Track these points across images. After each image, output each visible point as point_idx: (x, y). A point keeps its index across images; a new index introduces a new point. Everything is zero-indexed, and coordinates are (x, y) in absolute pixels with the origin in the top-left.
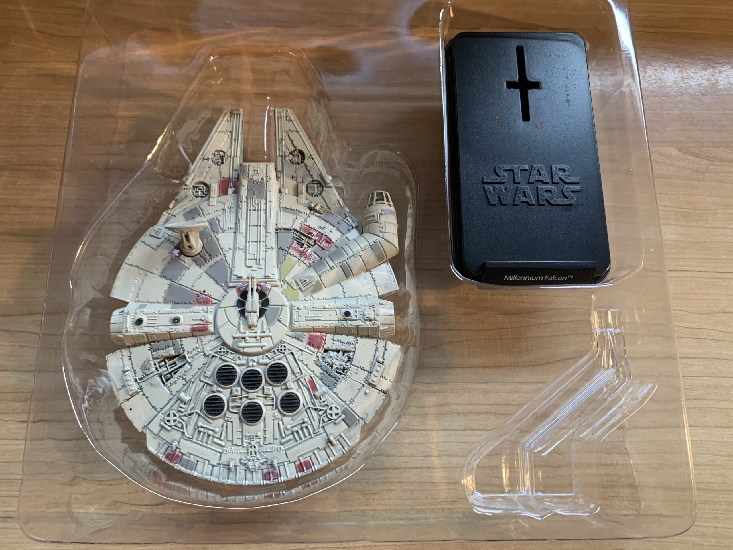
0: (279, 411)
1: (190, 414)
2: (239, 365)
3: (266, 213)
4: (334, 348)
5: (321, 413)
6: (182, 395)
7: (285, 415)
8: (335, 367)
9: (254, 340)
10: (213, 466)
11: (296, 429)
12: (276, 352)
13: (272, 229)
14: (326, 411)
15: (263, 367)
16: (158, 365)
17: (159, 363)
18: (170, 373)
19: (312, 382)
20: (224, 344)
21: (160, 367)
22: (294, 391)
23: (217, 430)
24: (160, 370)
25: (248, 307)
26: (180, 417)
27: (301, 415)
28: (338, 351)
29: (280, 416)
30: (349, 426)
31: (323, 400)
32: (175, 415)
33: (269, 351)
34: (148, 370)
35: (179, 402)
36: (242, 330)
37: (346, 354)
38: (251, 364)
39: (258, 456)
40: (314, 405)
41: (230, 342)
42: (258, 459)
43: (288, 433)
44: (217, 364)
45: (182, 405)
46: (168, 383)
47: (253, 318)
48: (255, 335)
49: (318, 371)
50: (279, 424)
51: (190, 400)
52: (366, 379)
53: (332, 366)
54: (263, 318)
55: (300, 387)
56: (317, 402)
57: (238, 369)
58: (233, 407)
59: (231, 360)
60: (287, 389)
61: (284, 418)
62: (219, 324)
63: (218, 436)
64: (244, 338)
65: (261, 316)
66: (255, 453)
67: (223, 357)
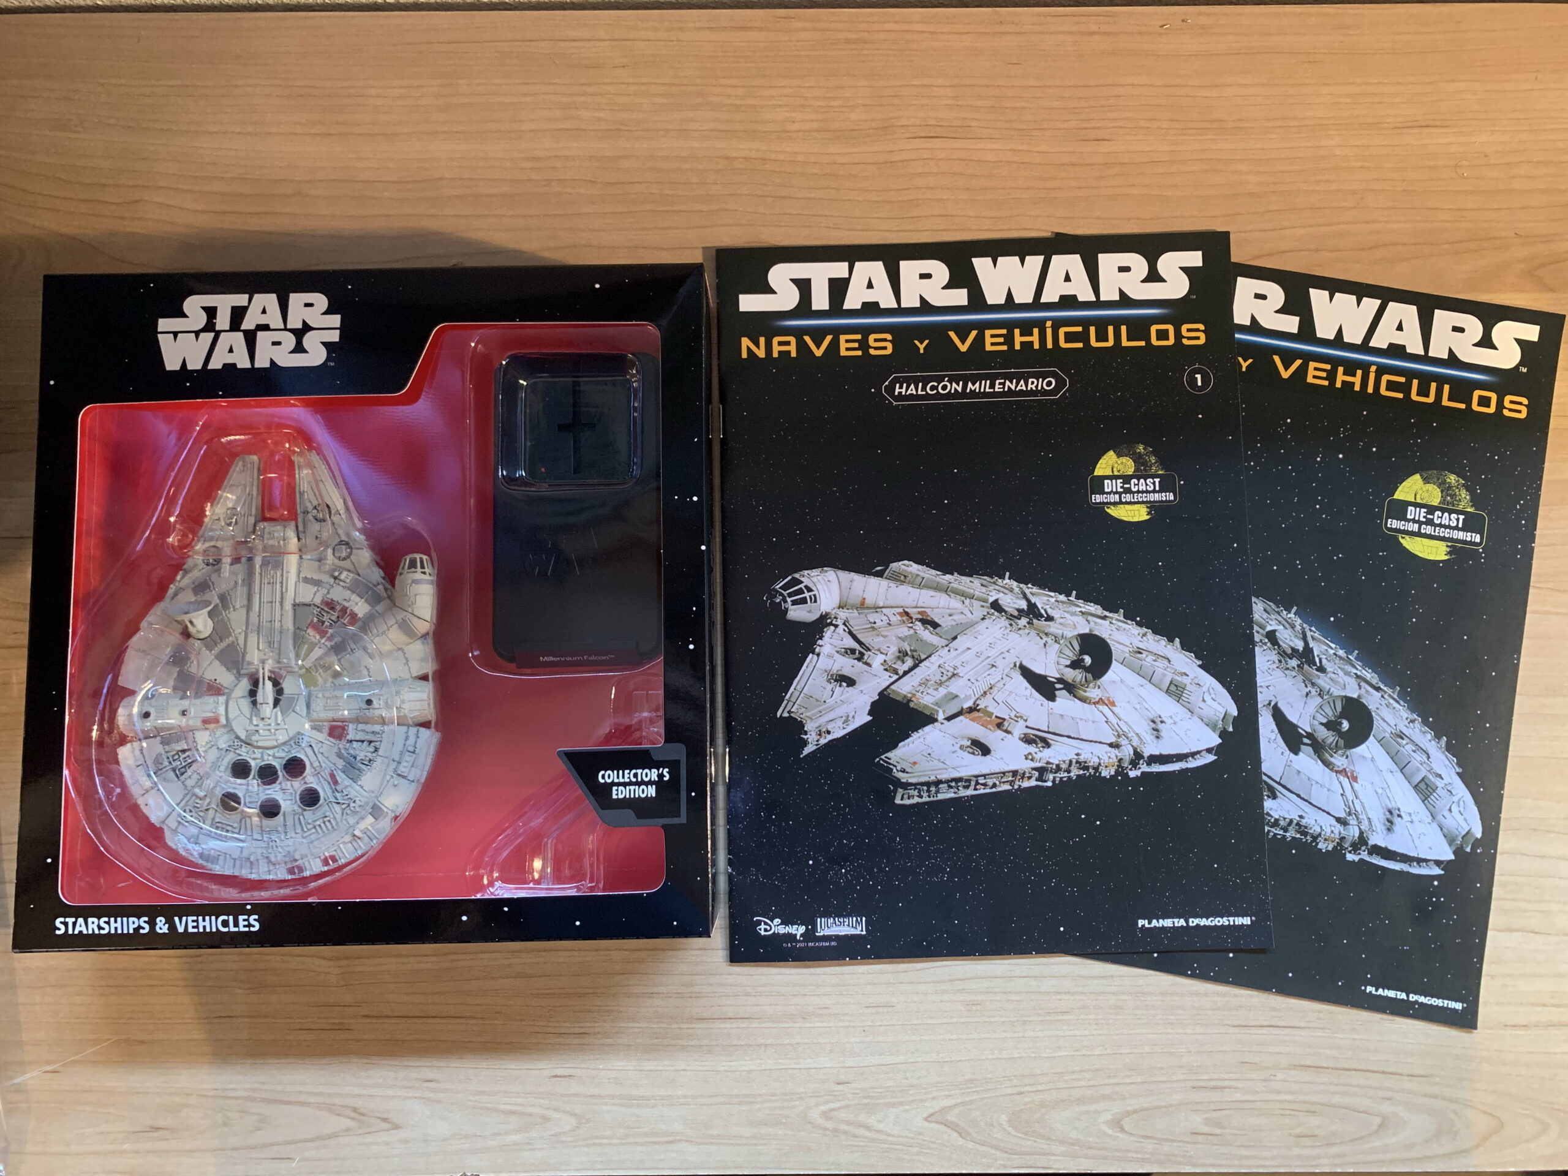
0: (300, 807)
1: (207, 810)
2: (254, 759)
3: (282, 587)
4: (358, 738)
5: (344, 806)
6: (197, 791)
7: (305, 810)
8: (358, 758)
9: (267, 733)
10: (235, 859)
11: (318, 823)
12: (293, 745)
13: (288, 607)
14: (349, 805)
15: (280, 760)
16: (171, 759)
17: (173, 756)
18: (185, 767)
19: (332, 776)
20: (237, 737)
21: (174, 760)
22: (314, 786)
23: (235, 825)
24: (174, 764)
25: (260, 698)
26: (196, 812)
27: (322, 808)
28: (363, 741)
29: (300, 810)
30: (376, 819)
31: (345, 793)
32: (191, 811)
33: (284, 743)
34: (161, 764)
35: (194, 797)
36: (255, 722)
37: (372, 744)
38: (266, 757)
39: (280, 850)
40: (336, 799)
41: (243, 736)
42: (280, 852)
43: (310, 827)
44: (231, 758)
45: (198, 801)
46: (182, 778)
47: (267, 710)
48: (268, 727)
49: (340, 763)
50: (299, 819)
51: (206, 796)
52: (395, 770)
53: (355, 758)
54: (278, 709)
55: (320, 782)
56: (338, 795)
57: (253, 763)
58: (250, 802)
59: (245, 754)
60: (305, 783)
61: (305, 813)
62: (231, 716)
63: (237, 831)
64: (257, 731)
65: (275, 706)
66: (277, 847)
67: (237, 751)
